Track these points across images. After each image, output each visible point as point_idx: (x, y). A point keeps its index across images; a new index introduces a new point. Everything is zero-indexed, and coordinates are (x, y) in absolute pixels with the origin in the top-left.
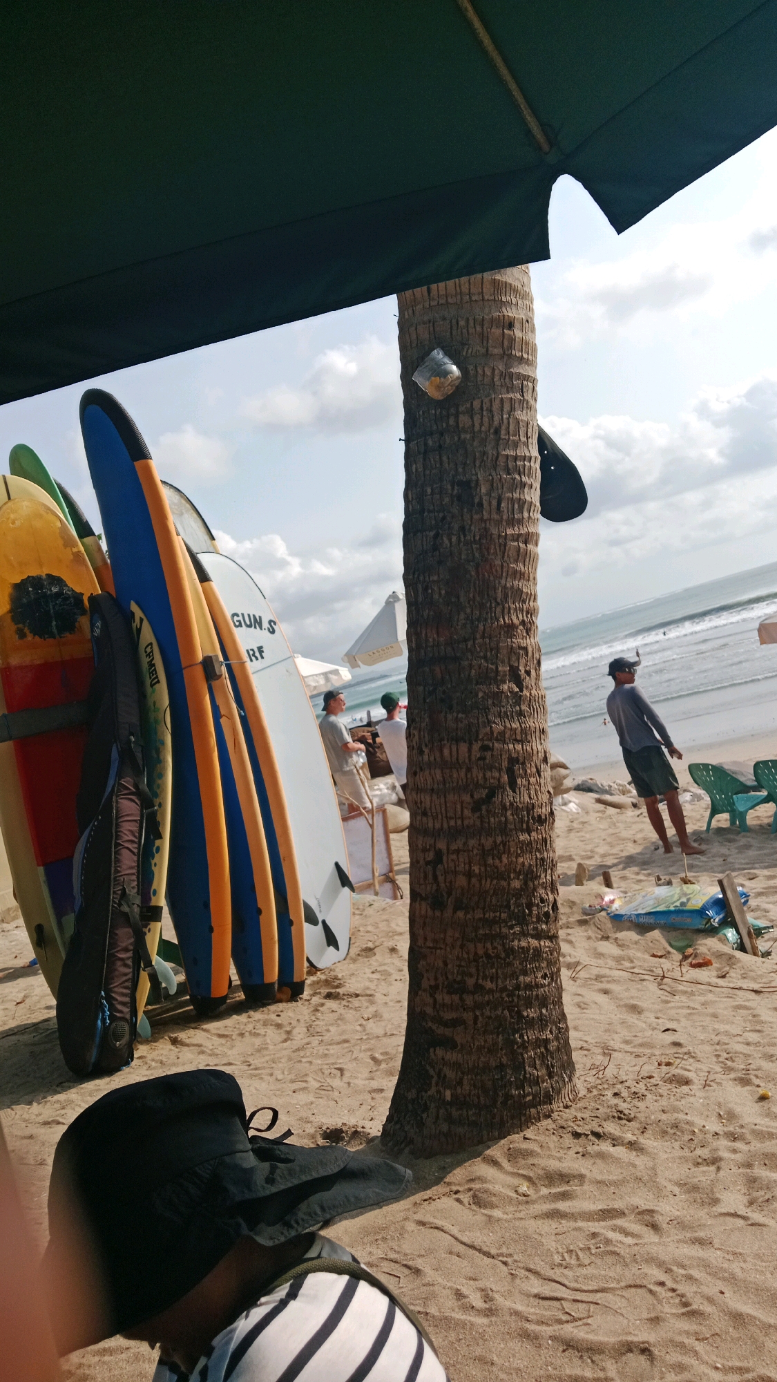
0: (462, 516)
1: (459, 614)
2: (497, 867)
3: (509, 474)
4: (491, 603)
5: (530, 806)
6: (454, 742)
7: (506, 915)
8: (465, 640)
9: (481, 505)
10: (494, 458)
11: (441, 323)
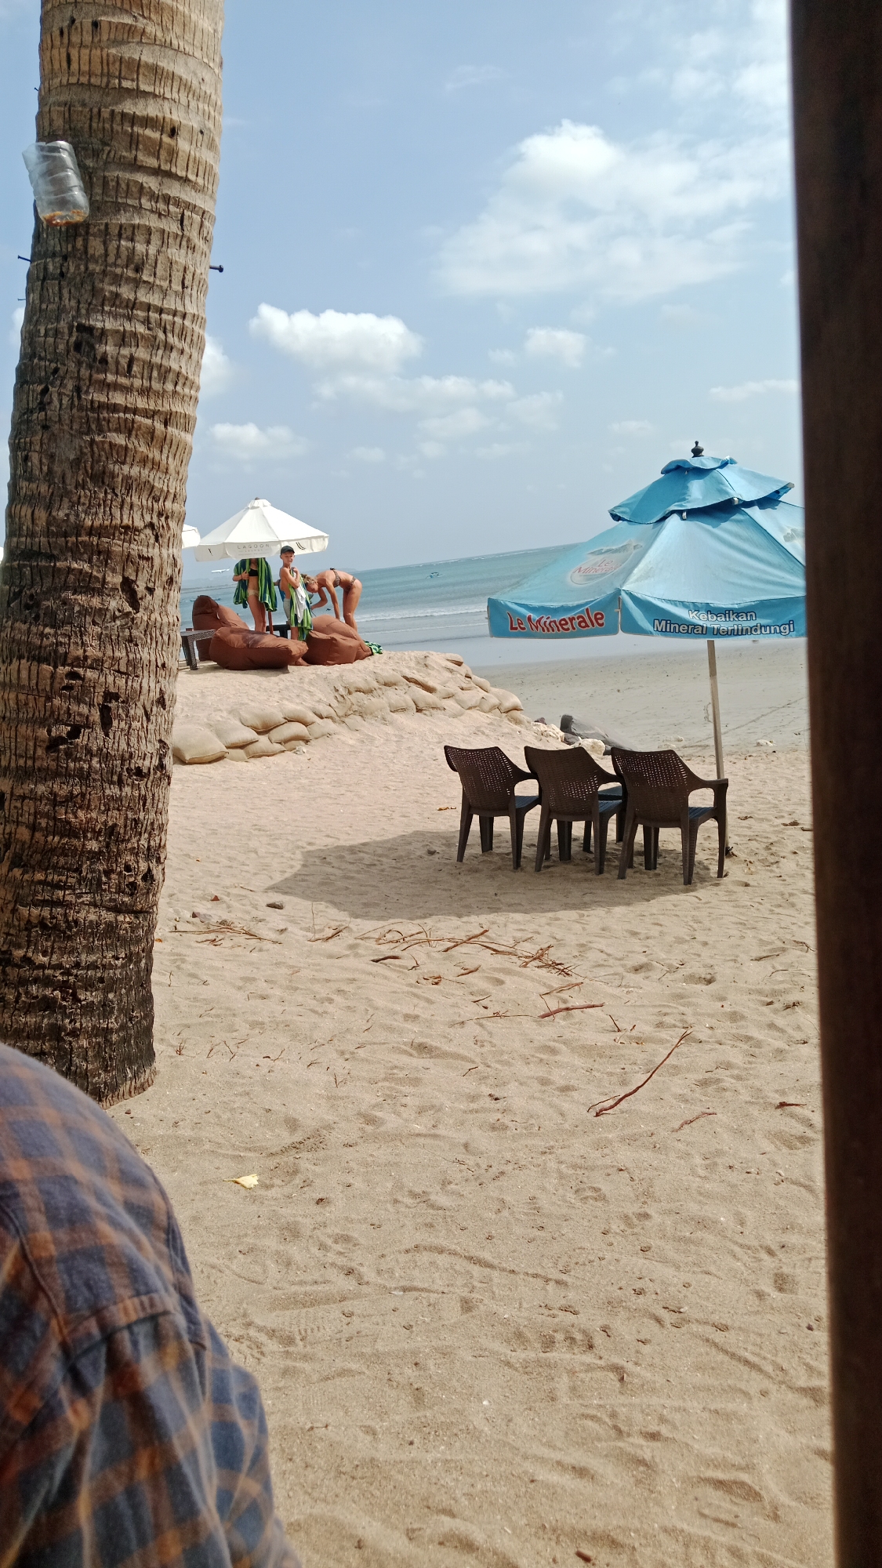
0: (79, 372)
1: (61, 500)
2: (69, 823)
3: (149, 329)
4: (106, 493)
5: (127, 755)
6: (35, 663)
7: (74, 880)
8: (66, 535)
9: (104, 360)
10: (131, 305)
11: (80, 109)
